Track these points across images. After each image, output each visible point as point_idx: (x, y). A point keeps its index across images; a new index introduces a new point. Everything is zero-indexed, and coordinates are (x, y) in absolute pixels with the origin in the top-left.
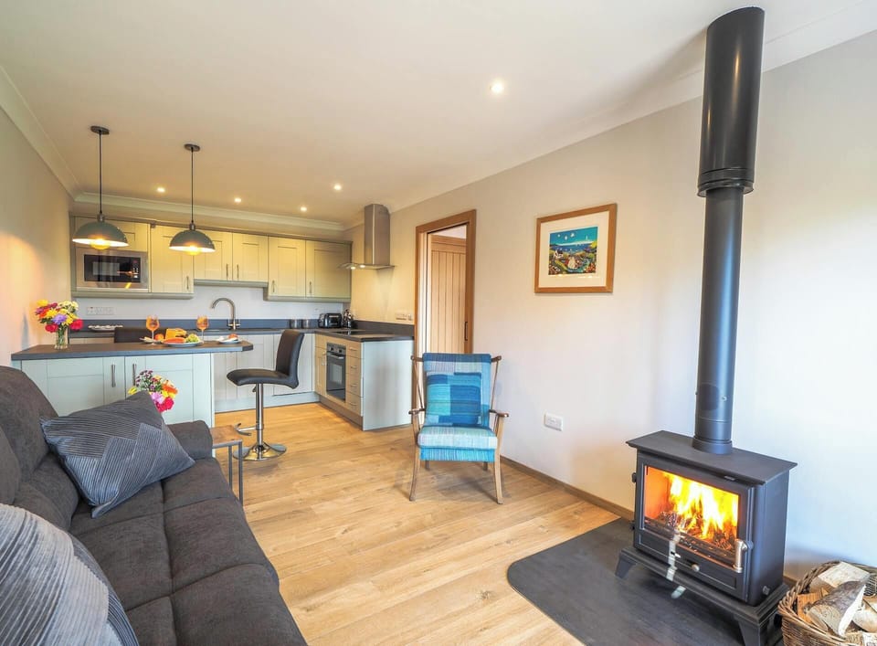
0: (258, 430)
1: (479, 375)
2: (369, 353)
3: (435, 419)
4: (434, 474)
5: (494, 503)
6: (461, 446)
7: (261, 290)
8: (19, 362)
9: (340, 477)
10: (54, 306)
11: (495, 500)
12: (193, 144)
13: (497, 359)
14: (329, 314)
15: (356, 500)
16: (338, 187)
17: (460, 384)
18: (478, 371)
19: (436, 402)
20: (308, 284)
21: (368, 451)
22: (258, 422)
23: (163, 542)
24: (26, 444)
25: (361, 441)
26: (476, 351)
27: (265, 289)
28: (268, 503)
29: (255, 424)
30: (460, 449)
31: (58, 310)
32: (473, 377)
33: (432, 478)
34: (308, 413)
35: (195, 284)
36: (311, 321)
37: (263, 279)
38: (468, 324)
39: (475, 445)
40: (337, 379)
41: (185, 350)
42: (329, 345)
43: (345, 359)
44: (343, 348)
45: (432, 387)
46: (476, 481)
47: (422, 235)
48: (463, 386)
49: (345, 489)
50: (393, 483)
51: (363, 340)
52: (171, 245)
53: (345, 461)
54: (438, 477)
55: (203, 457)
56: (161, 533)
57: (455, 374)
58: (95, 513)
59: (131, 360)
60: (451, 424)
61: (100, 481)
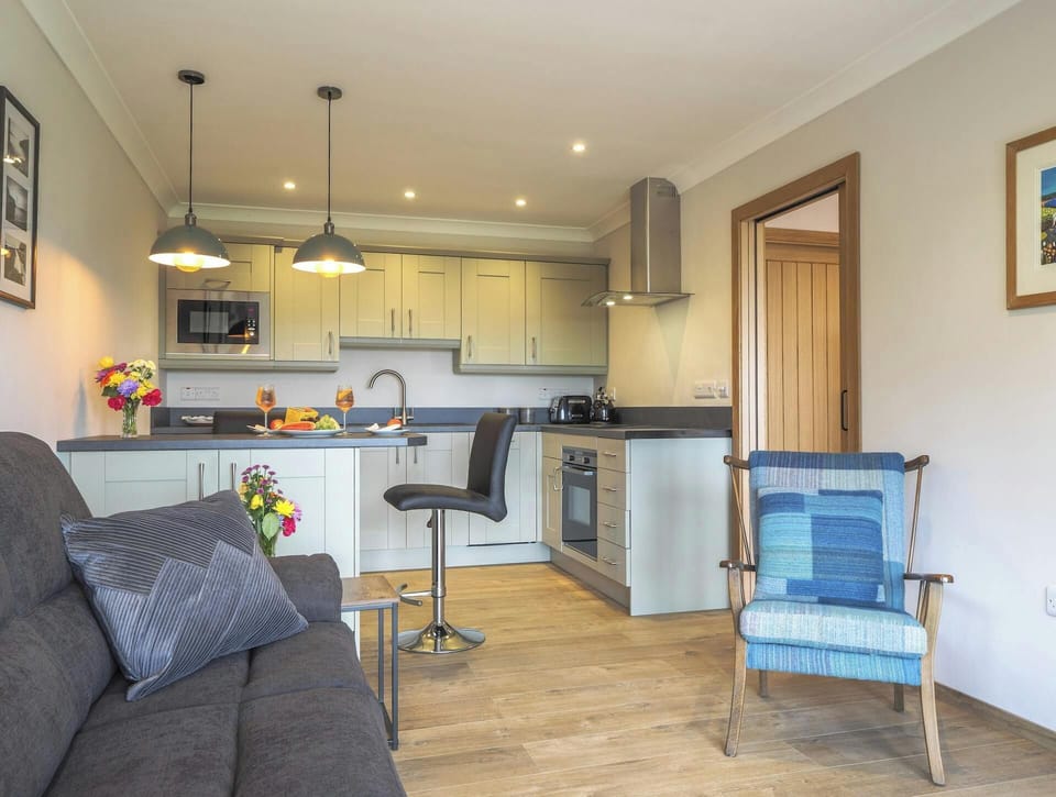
0: (435, 597)
1: (877, 495)
2: (640, 459)
3: (781, 587)
4: (778, 707)
5: (926, 782)
6: (839, 642)
7: (449, 356)
8: (68, 453)
9: (583, 696)
10: (122, 368)
11: (929, 776)
12: (331, 86)
13: (920, 463)
14: (568, 398)
15: (612, 742)
16: (579, 148)
17: (834, 513)
18: (874, 488)
19: (780, 550)
20: (530, 341)
21: (640, 653)
22: (435, 583)
23: (227, 752)
24: (29, 551)
25: (625, 633)
26: (868, 445)
27: (456, 352)
28: (443, 730)
29: (430, 587)
30: (837, 650)
31: (127, 374)
32: (862, 499)
33: (776, 716)
34: (528, 581)
35: (343, 347)
36: (535, 411)
37: (451, 334)
38: (849, 396)
39: (871, 644)
40: (581, 514)
41: (313, 442)
42: (565, 451)
43: (595, 476)
44: (590, 456)
45: (772, 521)
46: (876, 732)
47: (744, 224)
48: (839, 519)
49: (591, 718)
50: (690, 719)
51: (629, 436)
52: (294, 262)
53: (594, 668)
54: (789, 715)
55: (326, 618)
56: (229, 735)
57: (822, 492)
58: (132, 692)
59: (228, 456)
60: (815, 599)
61: (144, 635)
